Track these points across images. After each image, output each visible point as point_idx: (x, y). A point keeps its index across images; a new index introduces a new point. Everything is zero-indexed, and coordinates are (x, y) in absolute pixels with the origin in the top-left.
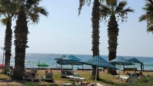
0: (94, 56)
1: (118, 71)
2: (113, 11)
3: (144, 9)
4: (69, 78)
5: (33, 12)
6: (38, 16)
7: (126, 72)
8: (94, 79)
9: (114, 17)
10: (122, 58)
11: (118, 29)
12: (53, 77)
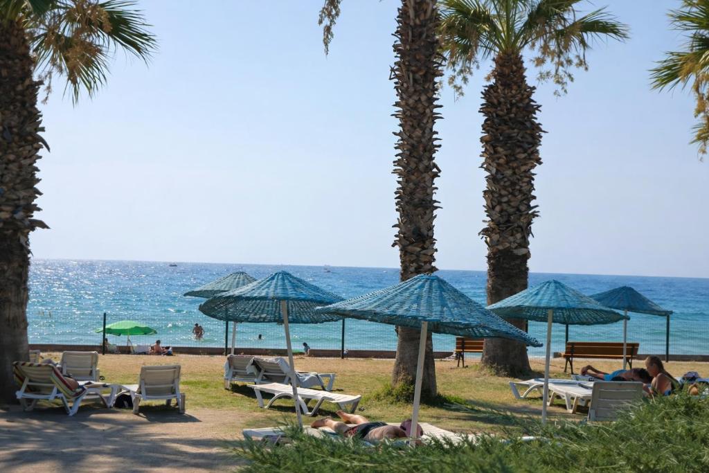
0: (405, 274)
1: (535, 357)
2: (510, 28)
3: (681, 18)
4: (267, 395)
5: (66, 30)
6: (95, 50)
7: (580, 363)
8: (409, 399)
9: (518, 62)
10: (557, 283)
11: (537, 128)
12: (182, 388)
